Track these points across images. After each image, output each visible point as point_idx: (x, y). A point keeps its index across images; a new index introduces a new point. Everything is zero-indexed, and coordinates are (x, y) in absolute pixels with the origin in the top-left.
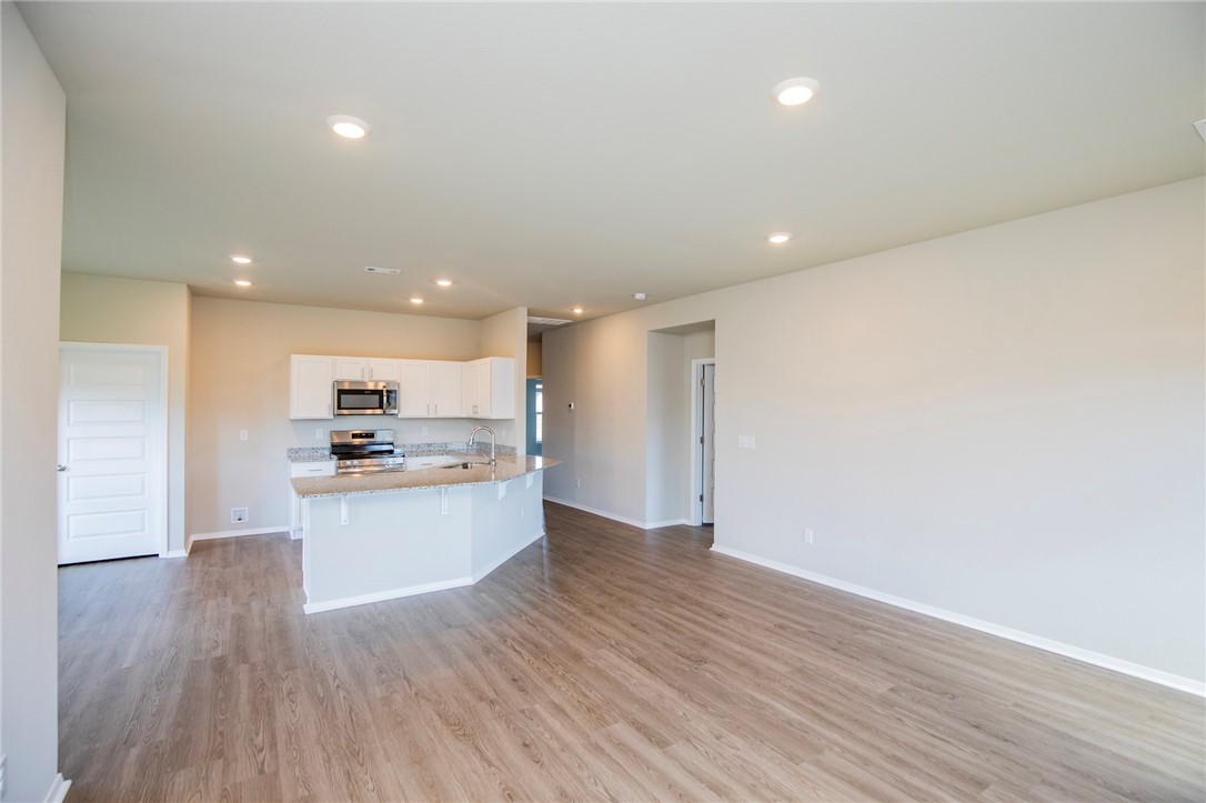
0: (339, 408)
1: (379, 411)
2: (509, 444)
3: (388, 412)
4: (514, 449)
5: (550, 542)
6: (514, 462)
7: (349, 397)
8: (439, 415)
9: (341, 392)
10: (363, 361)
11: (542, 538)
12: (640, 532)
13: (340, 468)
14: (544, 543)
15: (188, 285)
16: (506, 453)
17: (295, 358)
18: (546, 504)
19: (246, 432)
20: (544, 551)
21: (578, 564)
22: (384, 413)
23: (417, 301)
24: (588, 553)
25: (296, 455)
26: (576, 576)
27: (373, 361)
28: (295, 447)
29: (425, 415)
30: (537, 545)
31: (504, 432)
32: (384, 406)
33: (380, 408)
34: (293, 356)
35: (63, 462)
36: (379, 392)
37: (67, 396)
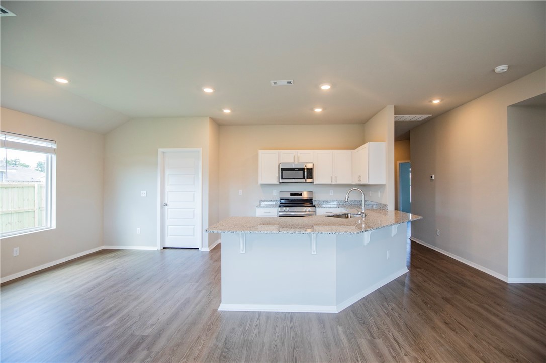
0: (282, 178)
1: (304, 180)
2: (383, 202)
3: (308, 180)
4: (385, 206)
5: (412, 281)
6: (386, 215)
7: (286, 172)
8: (339, 182)
9: (282, 170)
10: (294, 152)
11: (405, 275)
12: (503, 285)
13: (280, 212)
14: (407, 281)
15: (210, 118)
16: (382, 208)
17: (260, 152)
18: (414, 245)
19: (241, 191)
20: (406, 289)
21: (436, 313)
22: (306, 182)
23: (318, 111)
24: (447, 300)
26: (434, 328)
27: (300, 151)
28: (263, 199)
29: (329, 182)
30: (399, 281)
31: (379, 194)
32: (306, 177)
33: (304, 178)
34: (260, 151)
35: (166, 202)
36: (303, 169)
37: (167, 172)
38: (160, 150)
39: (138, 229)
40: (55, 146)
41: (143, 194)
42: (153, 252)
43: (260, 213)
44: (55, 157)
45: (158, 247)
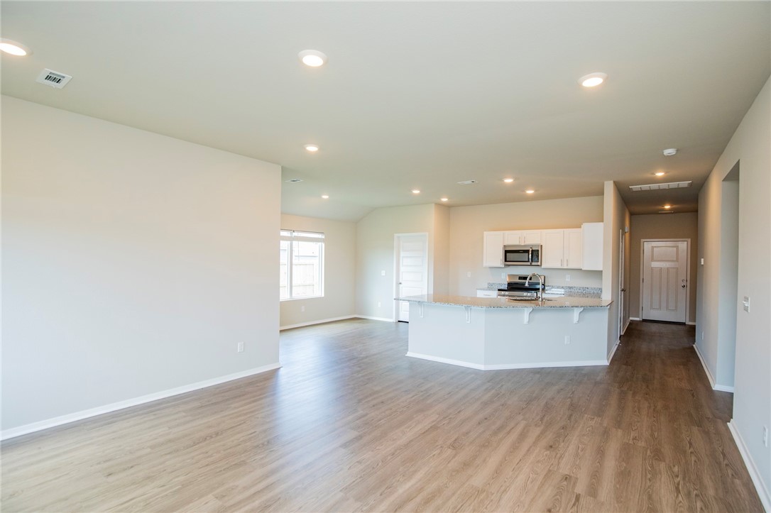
0: (506, 261)
1: (529, 263)
3: (533, 264)
7: (512, 255)
8: (570, 266)
9: (507, 252)
10: (519, 232)
15: (436, 204)
17: (485, 234)
19: (470, 272)
22: (531, 265)
23: (530, 192)
25: (490, 287)
27: (525, 232)
28: (491, 282)
29: (560, 267)
32: (530, 260)
33: (528, 261)
34: (485, 232)
35: (401, 281)
36: (527, 251)
37: (402, 254)
38: (396, 235)
39: (380, 303)
40: (323, 237)
41: (383, 273)
42: (390, 323)
43: (481, 294)
44: (323, 245)
45: (393, 320)
